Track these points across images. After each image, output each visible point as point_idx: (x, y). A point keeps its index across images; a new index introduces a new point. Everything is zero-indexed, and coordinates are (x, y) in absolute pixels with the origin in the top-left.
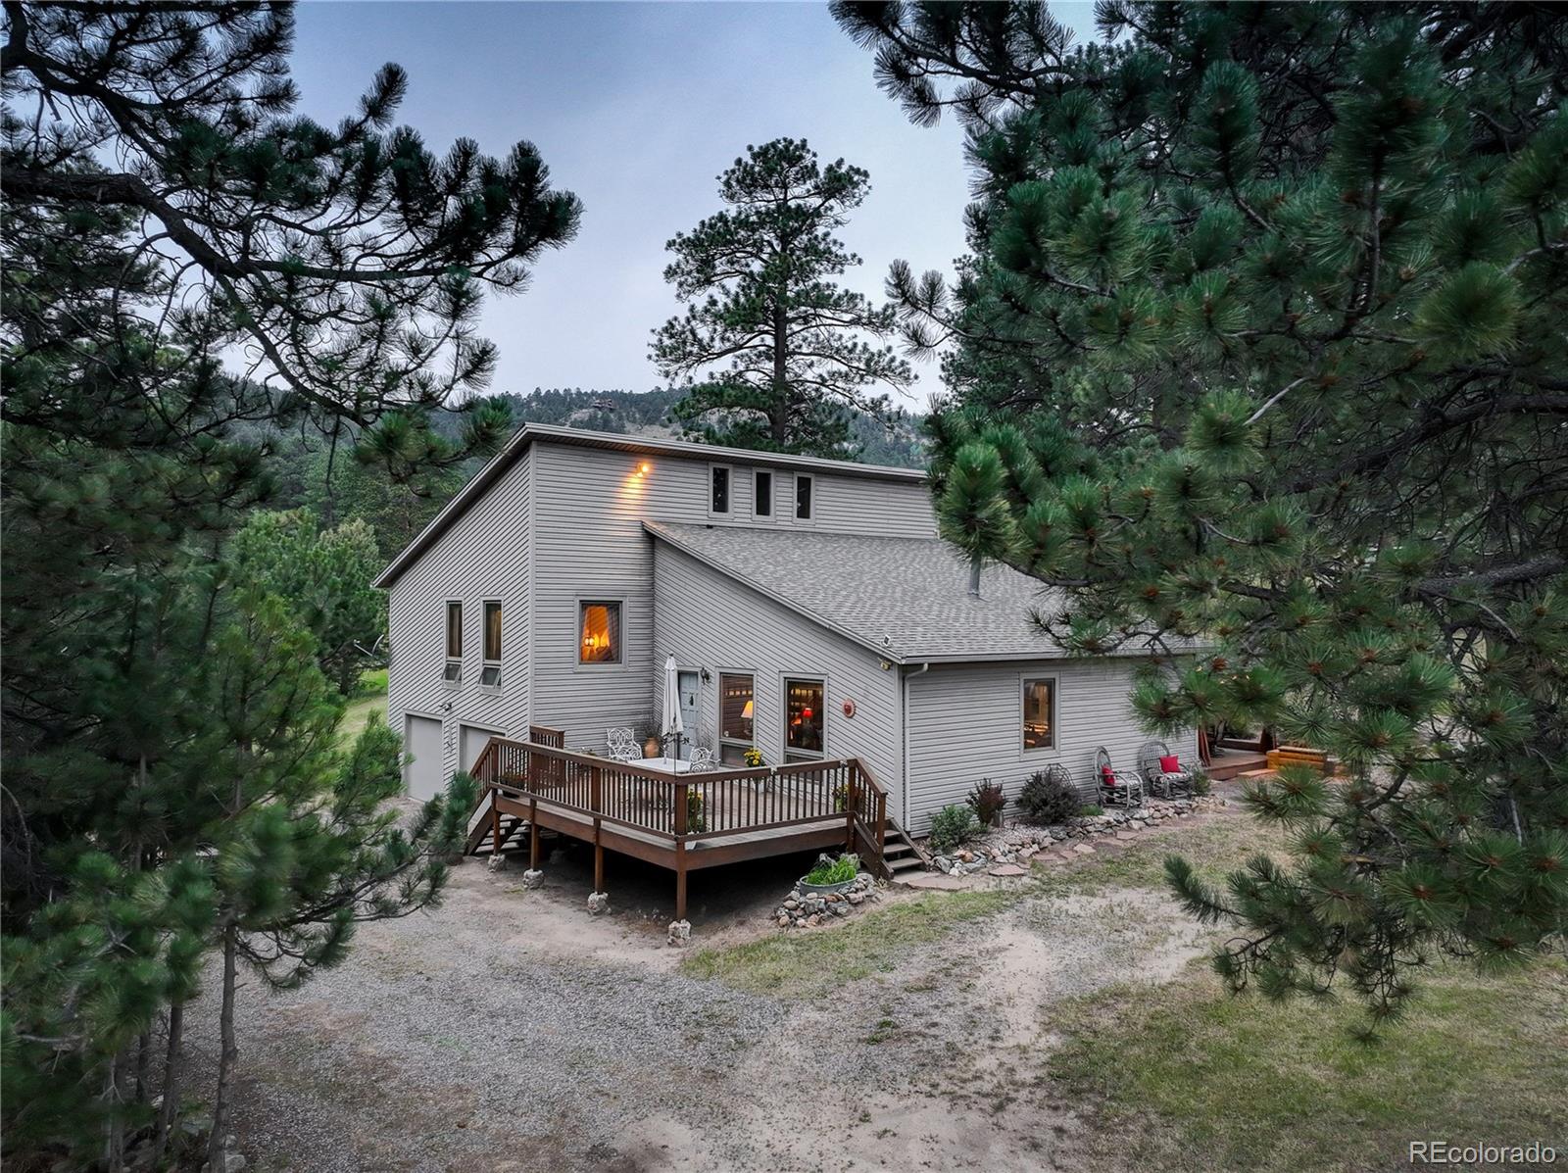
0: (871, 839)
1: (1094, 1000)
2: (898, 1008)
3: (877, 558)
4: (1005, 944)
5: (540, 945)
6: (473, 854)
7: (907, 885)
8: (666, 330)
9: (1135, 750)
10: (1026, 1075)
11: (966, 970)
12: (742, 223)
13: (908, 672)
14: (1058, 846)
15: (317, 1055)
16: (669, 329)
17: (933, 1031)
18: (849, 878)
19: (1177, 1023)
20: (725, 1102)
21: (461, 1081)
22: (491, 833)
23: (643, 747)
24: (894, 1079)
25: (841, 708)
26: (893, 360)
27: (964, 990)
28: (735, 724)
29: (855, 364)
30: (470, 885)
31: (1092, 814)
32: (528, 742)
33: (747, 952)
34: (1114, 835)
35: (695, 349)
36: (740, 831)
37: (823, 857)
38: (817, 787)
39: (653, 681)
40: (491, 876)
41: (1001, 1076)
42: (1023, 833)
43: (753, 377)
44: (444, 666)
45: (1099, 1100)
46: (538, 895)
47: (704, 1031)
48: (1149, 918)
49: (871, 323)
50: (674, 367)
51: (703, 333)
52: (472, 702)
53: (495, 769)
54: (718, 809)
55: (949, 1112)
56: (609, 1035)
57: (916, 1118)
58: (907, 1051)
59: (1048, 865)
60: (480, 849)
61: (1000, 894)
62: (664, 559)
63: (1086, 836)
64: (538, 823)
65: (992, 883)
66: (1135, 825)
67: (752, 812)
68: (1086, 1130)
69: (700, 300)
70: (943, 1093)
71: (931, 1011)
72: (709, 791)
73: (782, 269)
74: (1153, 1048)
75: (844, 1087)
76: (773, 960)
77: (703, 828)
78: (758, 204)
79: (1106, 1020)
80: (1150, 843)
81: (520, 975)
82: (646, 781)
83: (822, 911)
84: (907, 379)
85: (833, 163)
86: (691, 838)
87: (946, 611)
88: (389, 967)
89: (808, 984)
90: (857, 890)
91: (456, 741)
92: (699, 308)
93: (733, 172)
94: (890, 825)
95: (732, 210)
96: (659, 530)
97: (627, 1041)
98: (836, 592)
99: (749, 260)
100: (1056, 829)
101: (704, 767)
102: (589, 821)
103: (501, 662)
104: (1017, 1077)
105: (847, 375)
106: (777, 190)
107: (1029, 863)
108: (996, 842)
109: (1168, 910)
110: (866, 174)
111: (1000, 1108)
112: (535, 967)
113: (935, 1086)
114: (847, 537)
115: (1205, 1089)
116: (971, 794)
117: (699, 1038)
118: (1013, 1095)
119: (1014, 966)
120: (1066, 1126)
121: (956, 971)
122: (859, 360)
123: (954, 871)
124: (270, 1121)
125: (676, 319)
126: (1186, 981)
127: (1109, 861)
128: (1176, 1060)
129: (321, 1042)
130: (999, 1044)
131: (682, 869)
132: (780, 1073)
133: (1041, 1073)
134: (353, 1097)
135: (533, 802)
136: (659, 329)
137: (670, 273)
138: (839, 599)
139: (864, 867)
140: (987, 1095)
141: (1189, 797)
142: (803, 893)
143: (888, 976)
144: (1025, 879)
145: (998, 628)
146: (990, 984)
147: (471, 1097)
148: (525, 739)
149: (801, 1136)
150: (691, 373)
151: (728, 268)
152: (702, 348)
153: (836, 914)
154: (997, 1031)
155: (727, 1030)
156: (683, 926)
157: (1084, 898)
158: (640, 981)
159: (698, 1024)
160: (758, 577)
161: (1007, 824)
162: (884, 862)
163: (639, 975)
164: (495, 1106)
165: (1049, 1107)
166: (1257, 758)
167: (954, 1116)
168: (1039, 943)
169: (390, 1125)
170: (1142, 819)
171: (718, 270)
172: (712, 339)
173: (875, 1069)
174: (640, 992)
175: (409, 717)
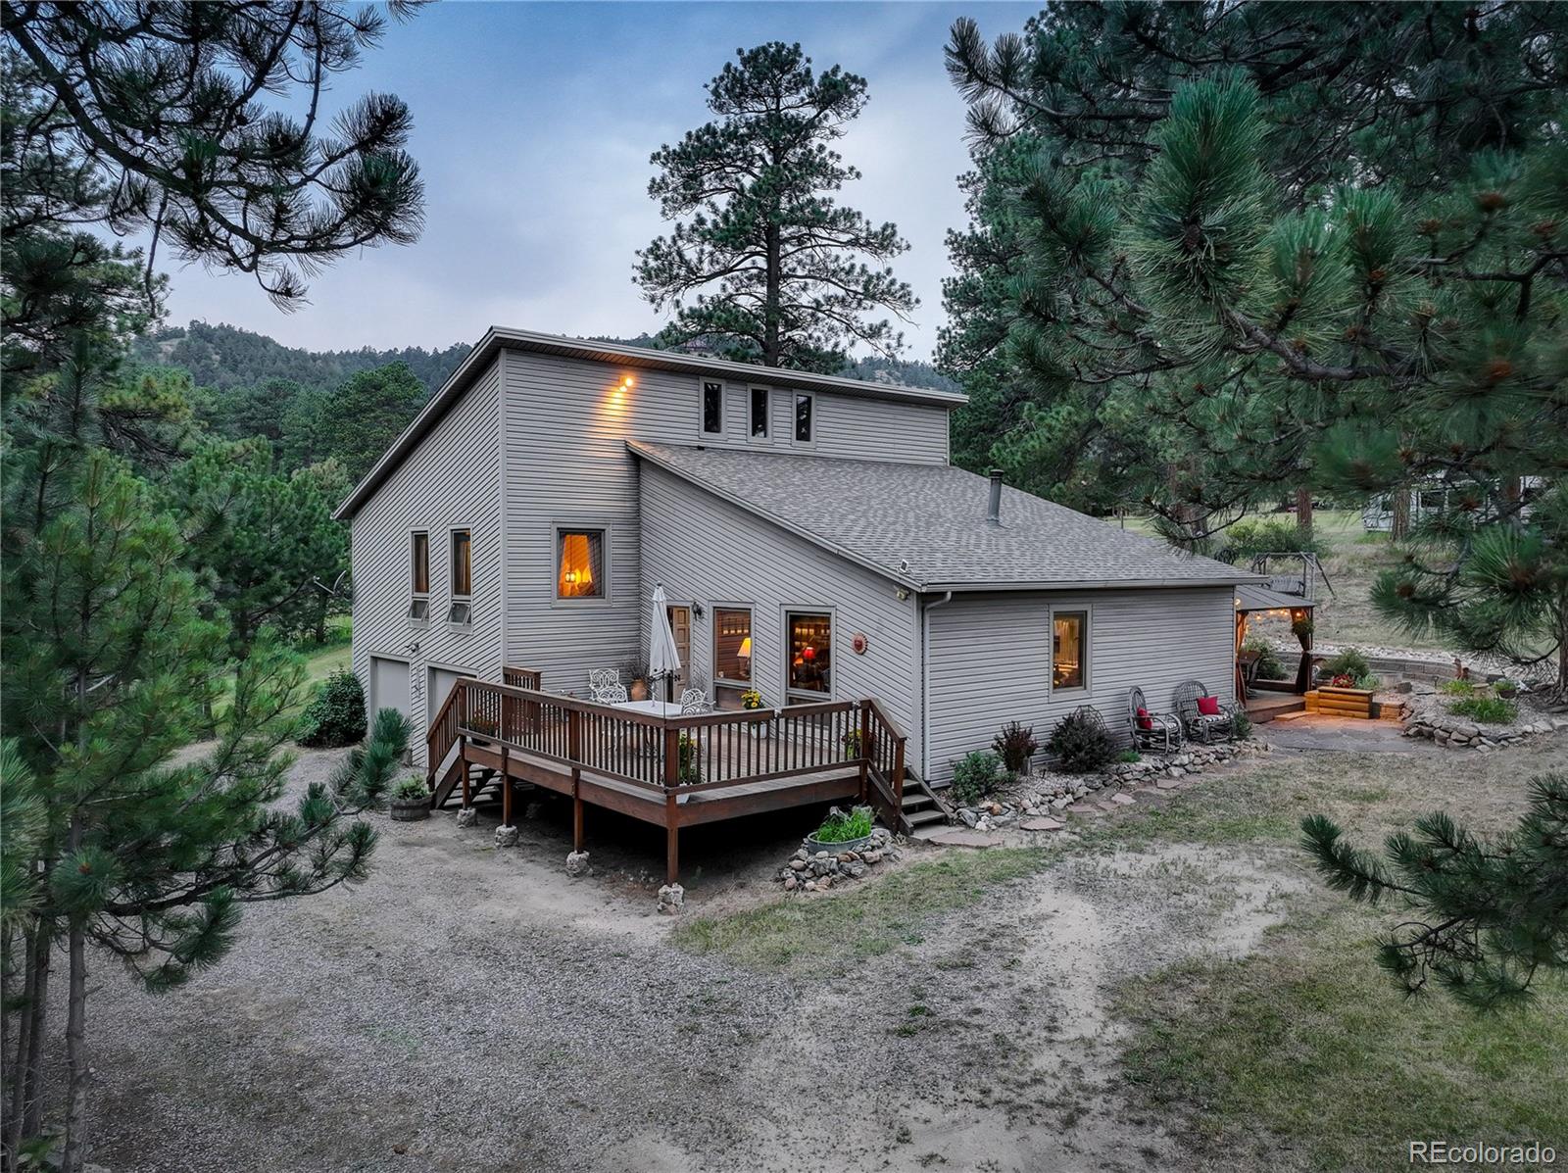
0: (887, 790)
1: (1164, 980)
2: (931, 990)
3: (884, 484)
4: (1049, 910)
5: (510, 913)
6: (442, 807)
7: (929, 842)
8: (651, 251)
9: (1171, 691)
10: (1096, 1078)
11: (1007, 942)
12: (731, 135)
13: (928, 601)
14: (1094, 796)
15: (233, 1055)
16: (655, 249)
17: (976, 1020)
18: (863, 834)
19: (1268, 1008)
20: (729, 1115)
21: (404, 1088)
22: (461, 784)
23: (629, 690)
24: (935, 1084)
25: (851, 643)
26: (893, 282)
27: (1007, 968)
28: (731, 663)
29: (853, 287)
30: (436, 842)
31: (1127, 760)
32: (501, 684)
33: (749, 921)
34: (1152, 783)
35: (683, 272)
36: (740, 781)
37: (834, 810)
38: (826, 733)
39: (639, 618)
40: (460, 832)
41: (1066, 1079)
42: (1054, 782)
43: (745, 302)
44: (410, 603)
45: (1192, 1111)
46: (511, 854)
47: (701, 1019)
48: (1210, 879)
49: (868, 244)
50: (660, 291)
51: (691, 253)
52: (440, 643)
53: (463, 714)
54: (714, 758)
55: (1008, 1128)
56: (587, 1026)
57: (968, 1135)
58: (947, 1047)
59: (1086, 817)
60: (449, 802)
61: (1036, 851)
62: (651, 483)
63: (1123, 785)
64: (510, 773)
65: (1026, 839)
66: (1176, 772)
67: (753, 761)
68: (1180, 1152)
69: (687, 218)
70: (998, 1102)
71: (971, 993)
72: (704, 736)
73: (775, 184)
74: (1246, 1040)
75: (874, 1095)
76: (779, 930)
77: (697, 779)
78: (748, 115)
79: (1183, 1005)
80: (1195, 792)
81: (486, 950)
82: (632, 725)
83: (834, 872)
84: (907, 303)
85: (829, 70)
86: (684, 791)
87: (965, 537)
88: (334, 940)
89: (823, 960)
90: (873, 848)
91: (425, 685)
92: (686, 227)
93: (722, 78)
94: (908, 775)
95: (720, 122)
96: (645, 450)
97: (609, 1034)
98: (843, 517)
99: (740, 176)
100: (1091, 777)
101: (697, 710)
102: (567, 771)
103: (471, 598)
104: (1086, 1081)
105: (843, 300)
106: (769, 100)
107: (1064, 816)
108: (1027, 793)
109: (1229, 868)
110: (863, 82)
111: (1070, 1122)
112: (503, 939)
113: (986, 1092)
114: (851, 462)
115: (1319, 1097)
116: (997, 739)
117: (695, 1029)
118: (1084, 1104)
119: (1063, 937)
120: (1157, 1148)
121: (995, 943)
122: (857, 282)
123: (981, 825)
124: (159, 1146)
125: (661, 239)
126: (1269, 954)
127: (1153, 813)
128: (1276, 1058)
129: (240, 1038)
130: (1057, 1036)
131: (673, 825)
132: (794, 1075)
133: (1115, 1074)
134: (269, 1111)
135: (505, 751)
136: (644, 250)
137: (655, 188)
138: (847, 523)
139: (879, 822)
140: (1052, 1105)
141: (1230, 741)
142: (812, 851)
143: (917, 951)
144: (1063, 834)
145: (1023, 555)
146: (1039, 959)
147: (415, 1110)
148: (498, 681)
149: (826, 1163)
150: (678, 296)
151: (716, 184)
152: (690, 270)
153: (851, 875)
154: (1053, 1019)
155: (727, 1018)
156: (676, 890)
157: (1131, 855)
158: (625, 956)
159: (694, 1011)
160: (756, 499)
161: (1036, 772)
162: (902, 815)
163: (624, 949)
164: (443, 1123)
165: (1131, 1120)
166: (1293, 700)
167: (1015, 1134)
168: (1088, 909)
169: (310, 1151)
170: (1182, 766)
171: (706, 186)
172: (701, 261)
173: (910, 1069)
174: (626, 969)
175: (375, 659)
